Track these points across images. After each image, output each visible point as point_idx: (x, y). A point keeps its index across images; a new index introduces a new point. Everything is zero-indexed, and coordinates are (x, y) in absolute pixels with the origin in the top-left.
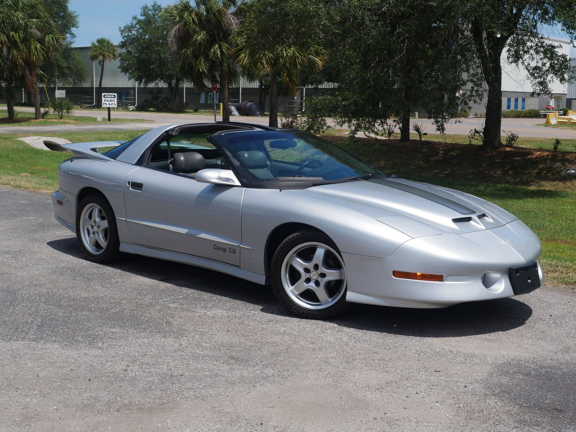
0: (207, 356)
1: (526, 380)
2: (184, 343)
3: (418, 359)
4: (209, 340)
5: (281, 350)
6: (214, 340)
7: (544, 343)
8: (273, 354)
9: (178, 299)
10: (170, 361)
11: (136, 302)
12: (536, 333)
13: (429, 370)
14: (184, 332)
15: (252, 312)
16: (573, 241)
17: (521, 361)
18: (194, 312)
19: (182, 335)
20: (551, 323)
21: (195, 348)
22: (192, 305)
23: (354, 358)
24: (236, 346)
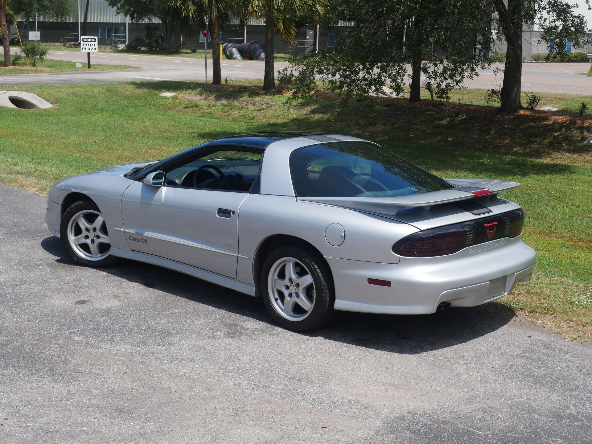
0: (92, 406)
1: (411, 439)
2: (73, 389)
3: (309, 412)
4: (101, 385)
5: (171, 399)
6: (106, 385)
7: (452, 390)
8: (162, 403)
9: (86, 329)
10: (52, 412)
11: (41, 333)
12: (450, 377)
13: (316, 425)
14: (78, 375)
15: (159, 347)
16: (569, 235)
17: (417, 414)
18: (97, 347)
19: (75, 379)
20: (472, 364)
21: (83, 396)
22: (99, 337)
23: (245, 409)
24: (127, 394)
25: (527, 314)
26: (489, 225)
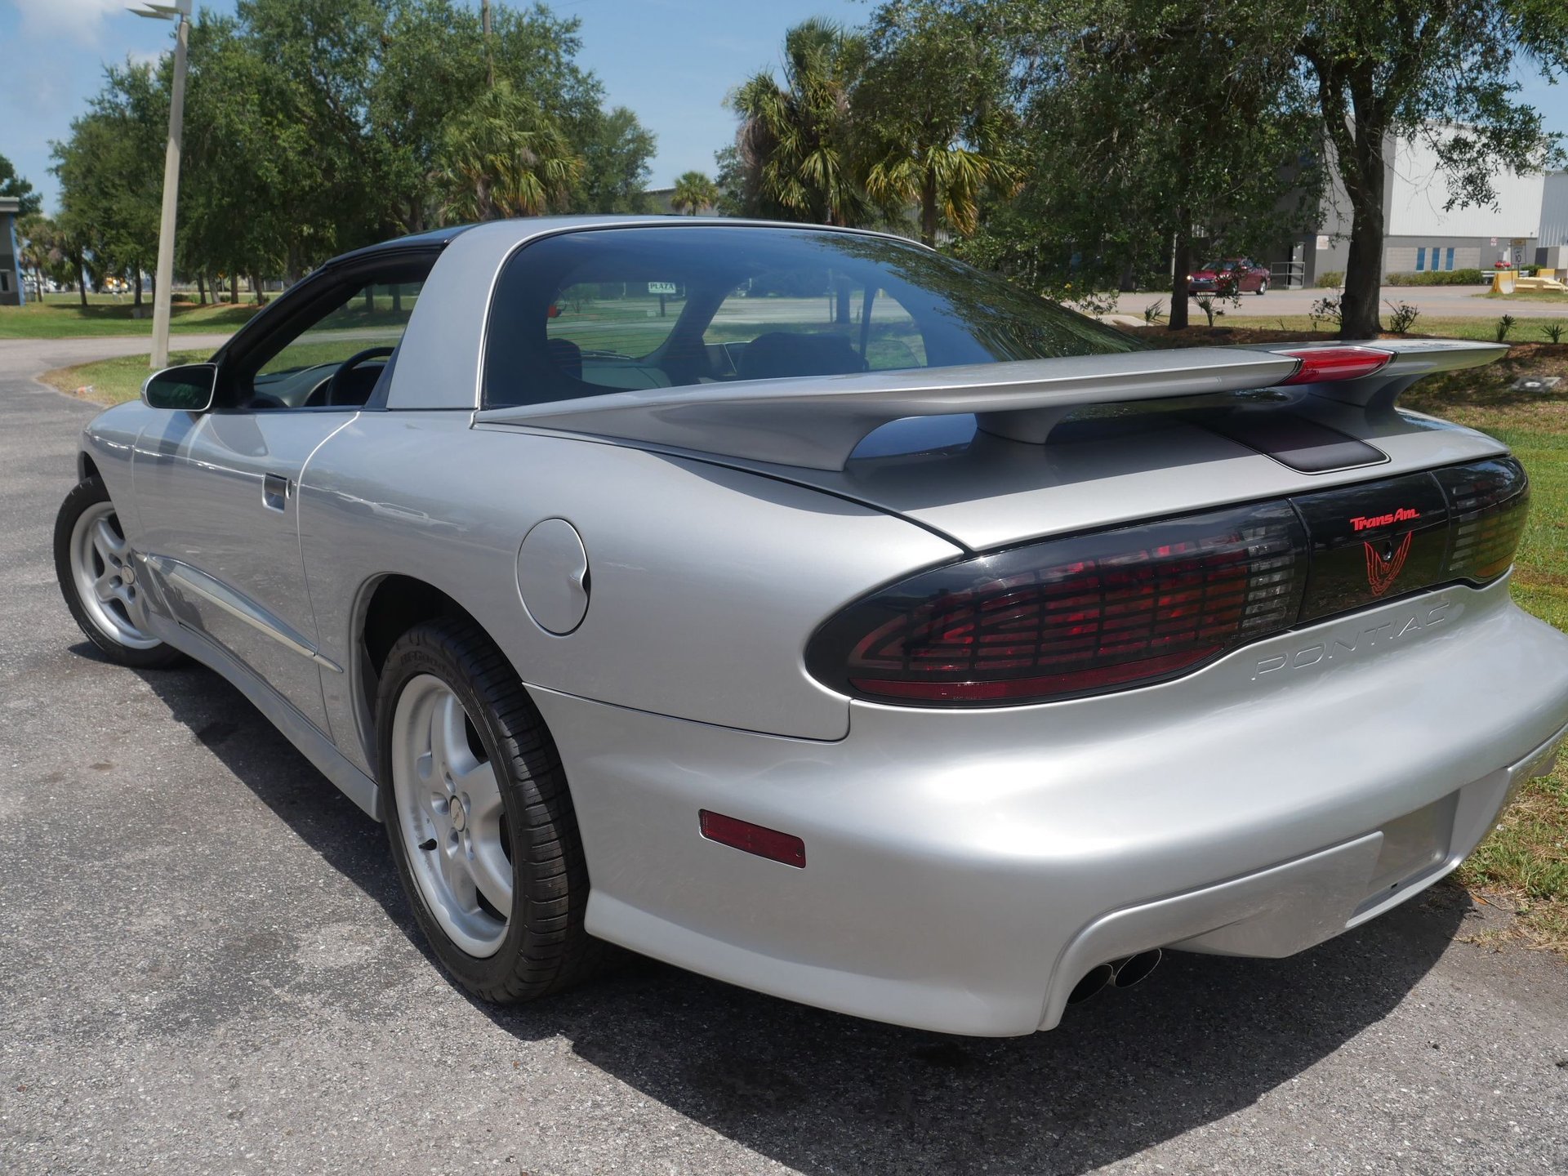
25: (1524, 907)
26: (1376, 522)
